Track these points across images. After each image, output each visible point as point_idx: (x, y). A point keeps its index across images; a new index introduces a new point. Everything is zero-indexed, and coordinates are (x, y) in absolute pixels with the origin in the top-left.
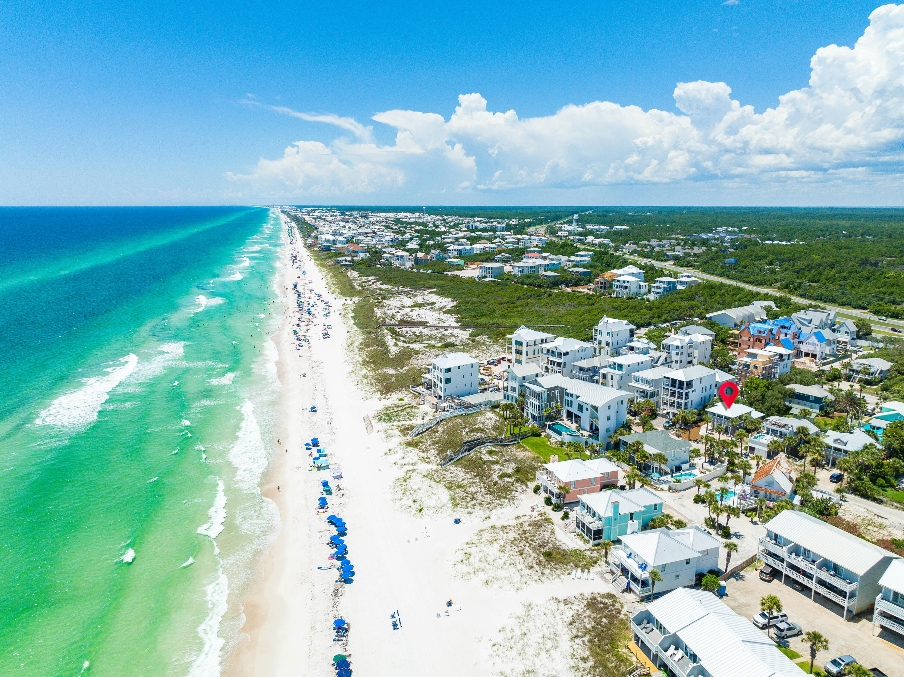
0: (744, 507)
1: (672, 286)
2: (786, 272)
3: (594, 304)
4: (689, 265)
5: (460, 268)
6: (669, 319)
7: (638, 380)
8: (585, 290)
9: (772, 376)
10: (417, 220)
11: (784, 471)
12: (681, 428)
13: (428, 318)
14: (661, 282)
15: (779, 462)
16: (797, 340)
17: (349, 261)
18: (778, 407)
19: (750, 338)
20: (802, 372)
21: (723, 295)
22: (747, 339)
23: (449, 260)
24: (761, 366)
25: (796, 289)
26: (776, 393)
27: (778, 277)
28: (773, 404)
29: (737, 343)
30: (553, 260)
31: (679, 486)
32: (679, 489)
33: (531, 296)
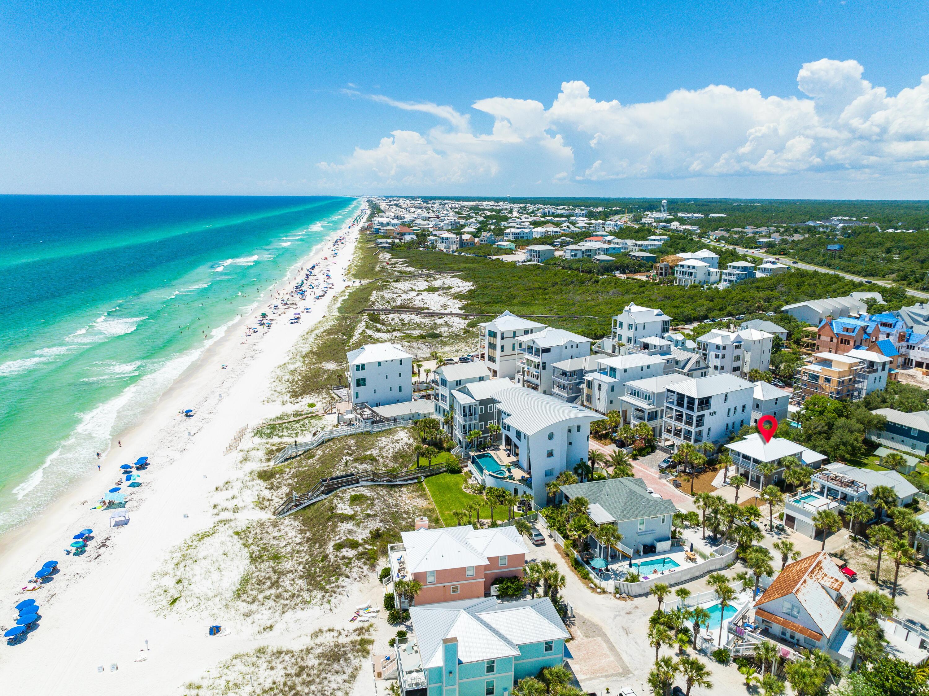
0: (738, 651)
1: (749, 273)
2: (907, 261)
3: (644, 293)
4: (784, 253)
5: (509, 252)
6: (734, 312)
7: (634, 393)
8: (643, 277)
9: (855, 394)
10: (495, 208)
11: (827, 584)
12: (684, 472)
13: (433, 303)
14: (734, 267)
15: (820, 562)
16: (904, 344)
17: (389, 243)
18: (852, 446)
19: (832, 338)
20: (905, 390)
21: (815, 285)
22: (829, 339)
23: (499, 243)
24: (835, 379)
25: (917, 282)
26: (853, 422)
27: (895, 267)
28: (844, 440)
29: (814, 345)
30: (617, 243)
31: (634, 588)
32: (633, 593)
33: (572, 282)
